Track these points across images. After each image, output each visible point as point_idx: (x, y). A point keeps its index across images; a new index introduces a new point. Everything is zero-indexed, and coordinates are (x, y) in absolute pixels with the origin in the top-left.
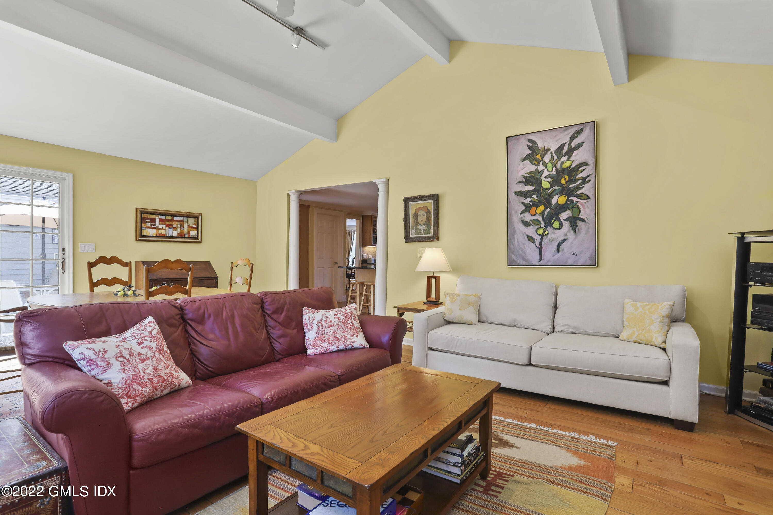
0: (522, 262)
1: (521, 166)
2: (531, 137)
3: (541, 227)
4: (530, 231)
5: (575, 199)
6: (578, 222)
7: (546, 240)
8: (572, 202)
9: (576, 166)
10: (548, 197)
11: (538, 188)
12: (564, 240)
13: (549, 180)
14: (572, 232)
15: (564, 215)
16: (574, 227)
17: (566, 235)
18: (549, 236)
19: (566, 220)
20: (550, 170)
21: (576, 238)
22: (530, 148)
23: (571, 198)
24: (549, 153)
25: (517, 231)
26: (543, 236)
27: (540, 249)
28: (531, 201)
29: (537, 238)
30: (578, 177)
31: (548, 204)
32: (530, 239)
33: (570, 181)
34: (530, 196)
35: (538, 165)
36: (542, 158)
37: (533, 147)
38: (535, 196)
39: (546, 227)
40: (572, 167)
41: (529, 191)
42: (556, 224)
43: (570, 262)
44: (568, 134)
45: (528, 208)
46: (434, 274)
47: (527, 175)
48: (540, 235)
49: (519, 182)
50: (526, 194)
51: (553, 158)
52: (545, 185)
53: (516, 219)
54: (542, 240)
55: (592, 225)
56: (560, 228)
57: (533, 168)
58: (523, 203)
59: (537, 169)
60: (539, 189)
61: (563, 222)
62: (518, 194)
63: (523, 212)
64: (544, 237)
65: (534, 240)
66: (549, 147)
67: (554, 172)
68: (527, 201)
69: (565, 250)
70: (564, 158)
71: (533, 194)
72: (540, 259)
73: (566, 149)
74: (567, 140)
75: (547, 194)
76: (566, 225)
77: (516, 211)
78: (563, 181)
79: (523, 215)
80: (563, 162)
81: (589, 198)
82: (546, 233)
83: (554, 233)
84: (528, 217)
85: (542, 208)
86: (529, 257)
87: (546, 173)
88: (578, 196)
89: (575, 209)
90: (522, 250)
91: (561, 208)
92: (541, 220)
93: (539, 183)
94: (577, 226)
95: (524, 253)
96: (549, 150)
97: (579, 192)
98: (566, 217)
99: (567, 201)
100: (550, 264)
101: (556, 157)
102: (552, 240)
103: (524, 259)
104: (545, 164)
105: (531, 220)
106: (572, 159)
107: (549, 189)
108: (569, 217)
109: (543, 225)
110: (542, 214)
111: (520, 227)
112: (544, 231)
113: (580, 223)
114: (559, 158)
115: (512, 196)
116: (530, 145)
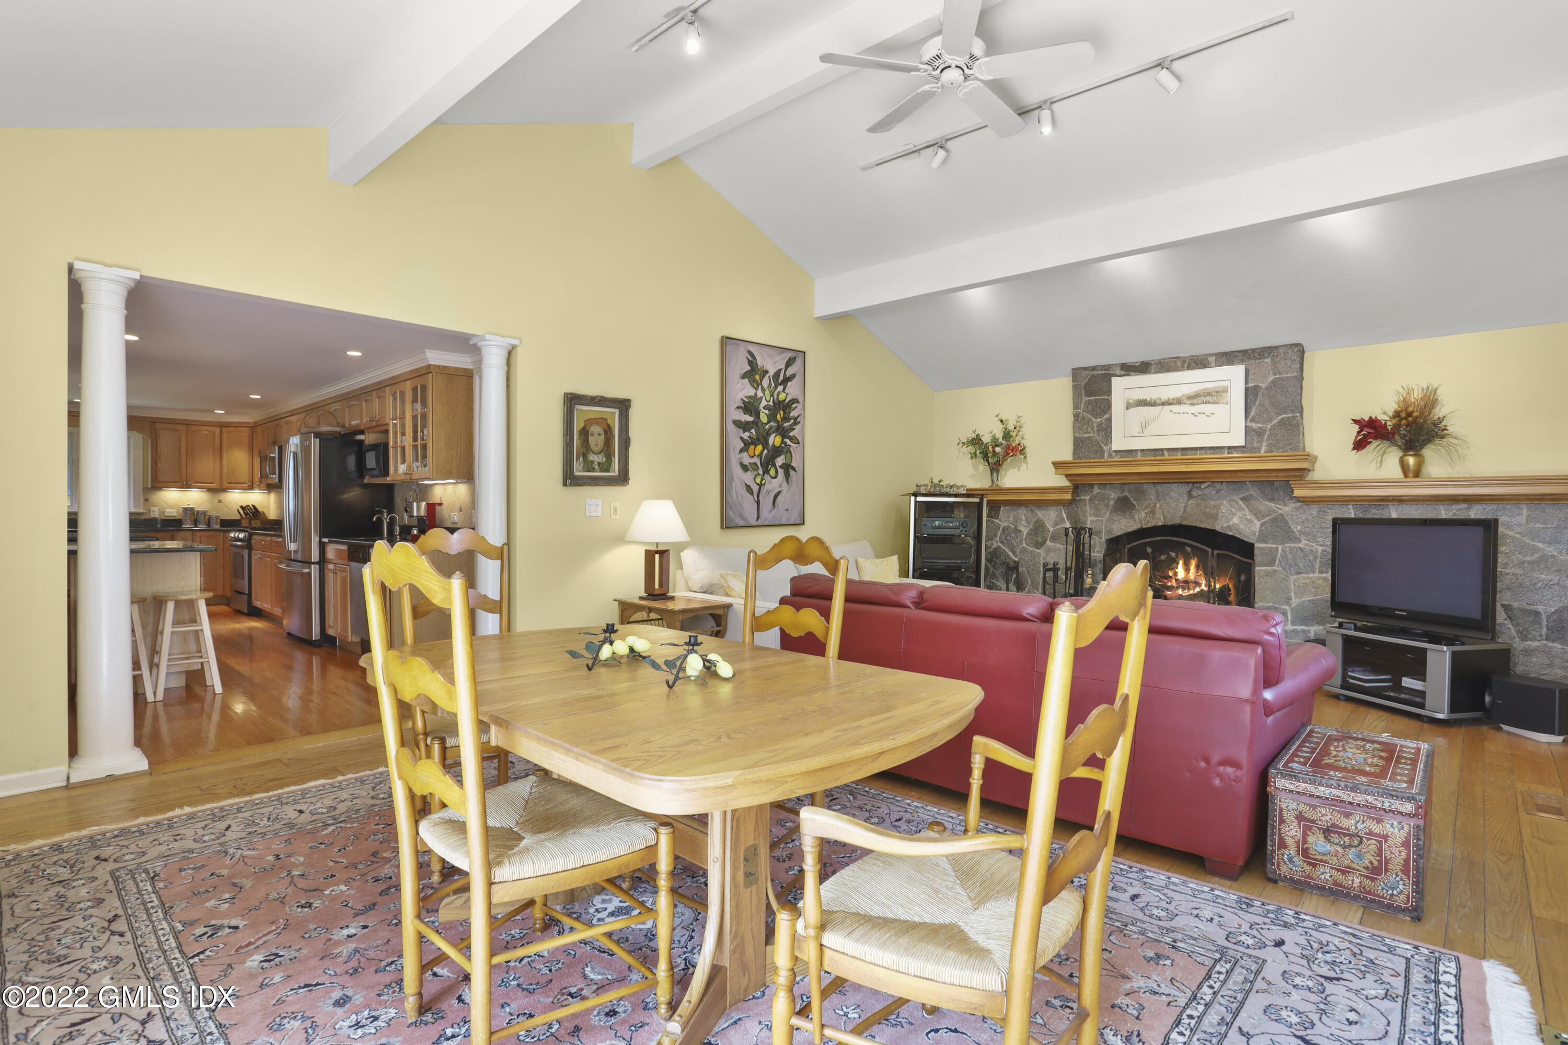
0: (741, 523)
1: (740, 384)
2: (752, 348)
3: (759, 474)
4: (748, 477)
5: (787, 441)
6: (790, 470)
7: (763, 492)
8: (785, 444)
9: (790, 401)
10: (765, 435)
11: (757, 421)
12: (779, 493)
13: (767, 412)
14: (785, 482)
15: (780, 461)
16: (787, 476)
17: (780, 486)
18: (767, 486)
19: (781, 467)
20: (768, 399)
21: (789, 489)
22: (750, 363)
23: (785, 440)
24: (767, 376)
25: (735, 477)
26: (760, 485)
27: (758, 503)
28: (750, 437)
29: (755, 488)
30: (791, 415)
31: (765, 445)
32: (749, 488)
33: (786, 419)
34: (749, 430)
35: (757, 389)
36: (761, 381)
37: (752, 362)
38: (753, 431)
39: (764, 475)
40: (787, 401)
41: (748, 423)
42: (772, 472)
43: (784, 522)
44: (784, 359)
45: (747, 445)
46: (657, 547)
47: (747, 400)
48: (758, 484)
49: (738, 407)
50: (744, 426)
51: (770, 385)
52: (764, 419)
53: (734, 458)
54: (759, 490)
55: (801, 476)
56: (775, 478)
57: (752, 392)
58: (741, 438)
59: (756, 394)
60: (756, 423)
61: (778, 468)
62: (737, 423)
63: (741, 451)
64: (762, 488)
65: (752, 490)
66: (768, 369)
67: (771, 403)
68: (746, 435)
69: (780, 505)
70: (780, 388)
71: (752, 428)
72: (758, 518)
73: (781, 378)
74: (783, 366)
75: (765, 430)
76: (781, 471)
77: (734, 449)
78: (779, 418)
79: (741, 455)
80: (779, 393)
81: (798, 443)
82: (763, 482)
83: (770, 483)
84: (747, 460)
85: (760, 448)
86: (747, 515)
87: (764, 403)
88: (791, 439)
89: (788, 454)
90: (741, 505)
91: (777, 451)
92: (759, 464)
93: (757, 414)
94: (789, 475)
95: (742, 508)
96: (767, 372)
97: (792, 434)
98: (780, 464)
99: (782, 443)
100: (766, 523)
101: (773, 385)
102: (768, 492)
103: (742, 518)
104: (763, 390)
105: (750, 463)
106: (787, 391)
107: (766, 424)
108: (783, 464)
109: (761, 472)
110: (760, 455)
111: (737, 471)
112: (762, 480)
113: (792, 472)
114: (776, 387)
115: (730, 427)
116: (750, 358)
